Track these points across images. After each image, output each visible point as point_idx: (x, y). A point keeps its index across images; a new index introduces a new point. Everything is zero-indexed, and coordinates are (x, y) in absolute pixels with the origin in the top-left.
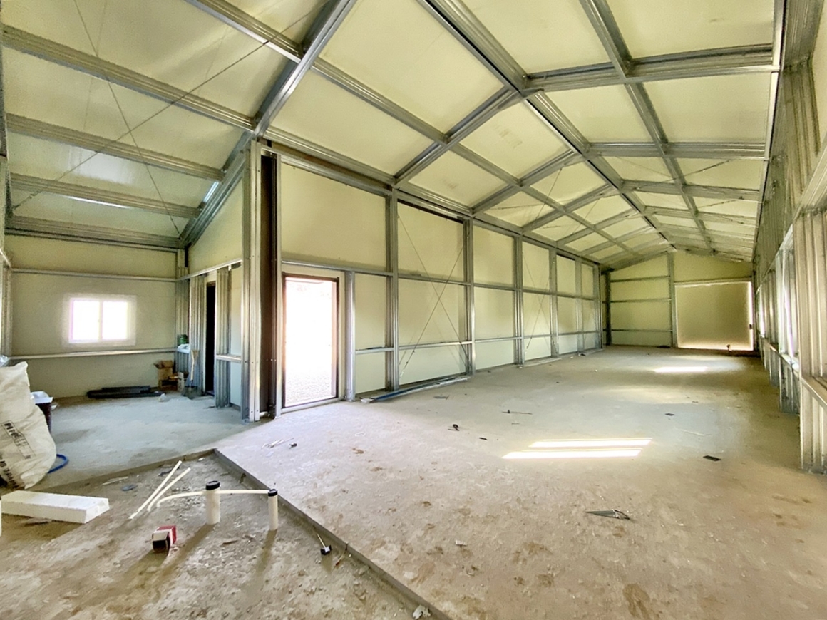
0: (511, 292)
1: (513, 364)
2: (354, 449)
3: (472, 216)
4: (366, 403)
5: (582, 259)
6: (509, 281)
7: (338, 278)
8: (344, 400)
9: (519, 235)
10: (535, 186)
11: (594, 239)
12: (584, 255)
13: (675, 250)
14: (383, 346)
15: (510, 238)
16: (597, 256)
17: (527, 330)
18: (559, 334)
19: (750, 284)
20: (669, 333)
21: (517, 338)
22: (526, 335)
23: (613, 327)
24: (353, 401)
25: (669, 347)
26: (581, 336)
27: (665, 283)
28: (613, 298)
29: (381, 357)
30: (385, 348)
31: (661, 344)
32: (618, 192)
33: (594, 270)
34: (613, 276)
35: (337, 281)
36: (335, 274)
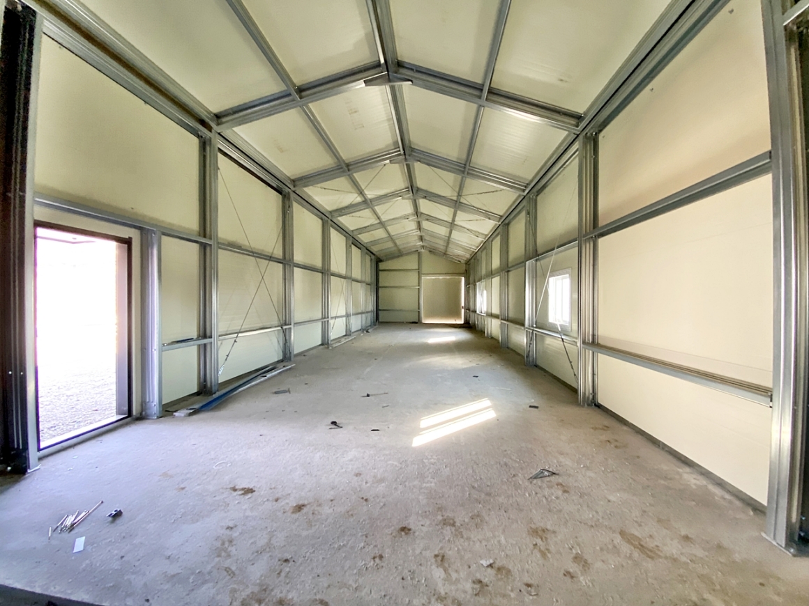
0: (320, 274)
1: (320, 345)
2: (235, 490)
3: (293, 189)
4: (185, 416)
5: (366, 250)
6: (318, 263)
7: (130, 238)
8: (141, 418)
9: (328, 220)
10: (357, 175)
11: (380, 234)
12: (368, 246)
13: (423, 250)
14: (195, 337)
15: (320, 221)
16: (375, 249)
17: (333, 313)
18: (353, 315)
19: (463, 279)
20: (417, 313)
21: (325, 319)
22: (332, 316)
23: (380, 308)
24: (158, 417)
25: (416, 323)
26: (363, 315)
27: (416, 274)
28: (380, 285)
29: (191, 352)
30: (198, 339)
31: (411, 321)
32: (412, 197)
33: (371, 260)
34: (382, 266)
35: (127, 242)
36: (126, 232)
